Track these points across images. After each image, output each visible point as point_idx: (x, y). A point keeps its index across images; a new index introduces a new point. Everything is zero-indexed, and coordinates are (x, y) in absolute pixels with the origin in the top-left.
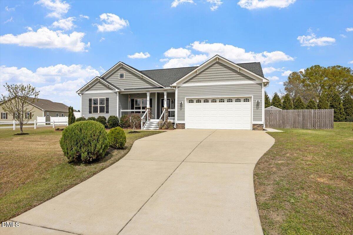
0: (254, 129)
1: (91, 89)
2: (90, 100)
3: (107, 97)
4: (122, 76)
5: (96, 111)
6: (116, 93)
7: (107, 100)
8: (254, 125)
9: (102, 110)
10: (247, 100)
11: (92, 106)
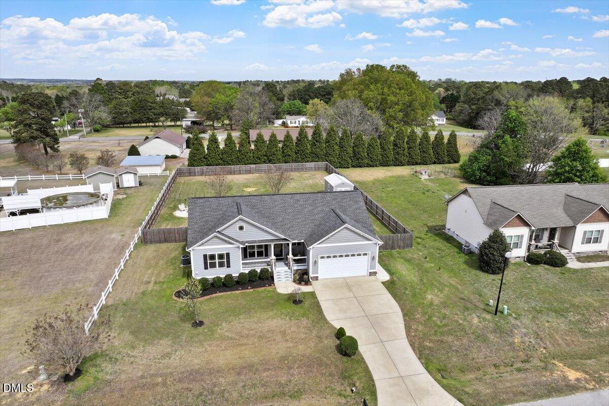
0: (370, 275)
1: (205, 244)
2: (205, 256)
3: (228, 252)
4: (241, 228)
5: (213, 265)
6: (239, 247)
7: (228, 255)
8: (370, 273)
9: (221, 265)
10: (365, 254)
11: (208, 262)
